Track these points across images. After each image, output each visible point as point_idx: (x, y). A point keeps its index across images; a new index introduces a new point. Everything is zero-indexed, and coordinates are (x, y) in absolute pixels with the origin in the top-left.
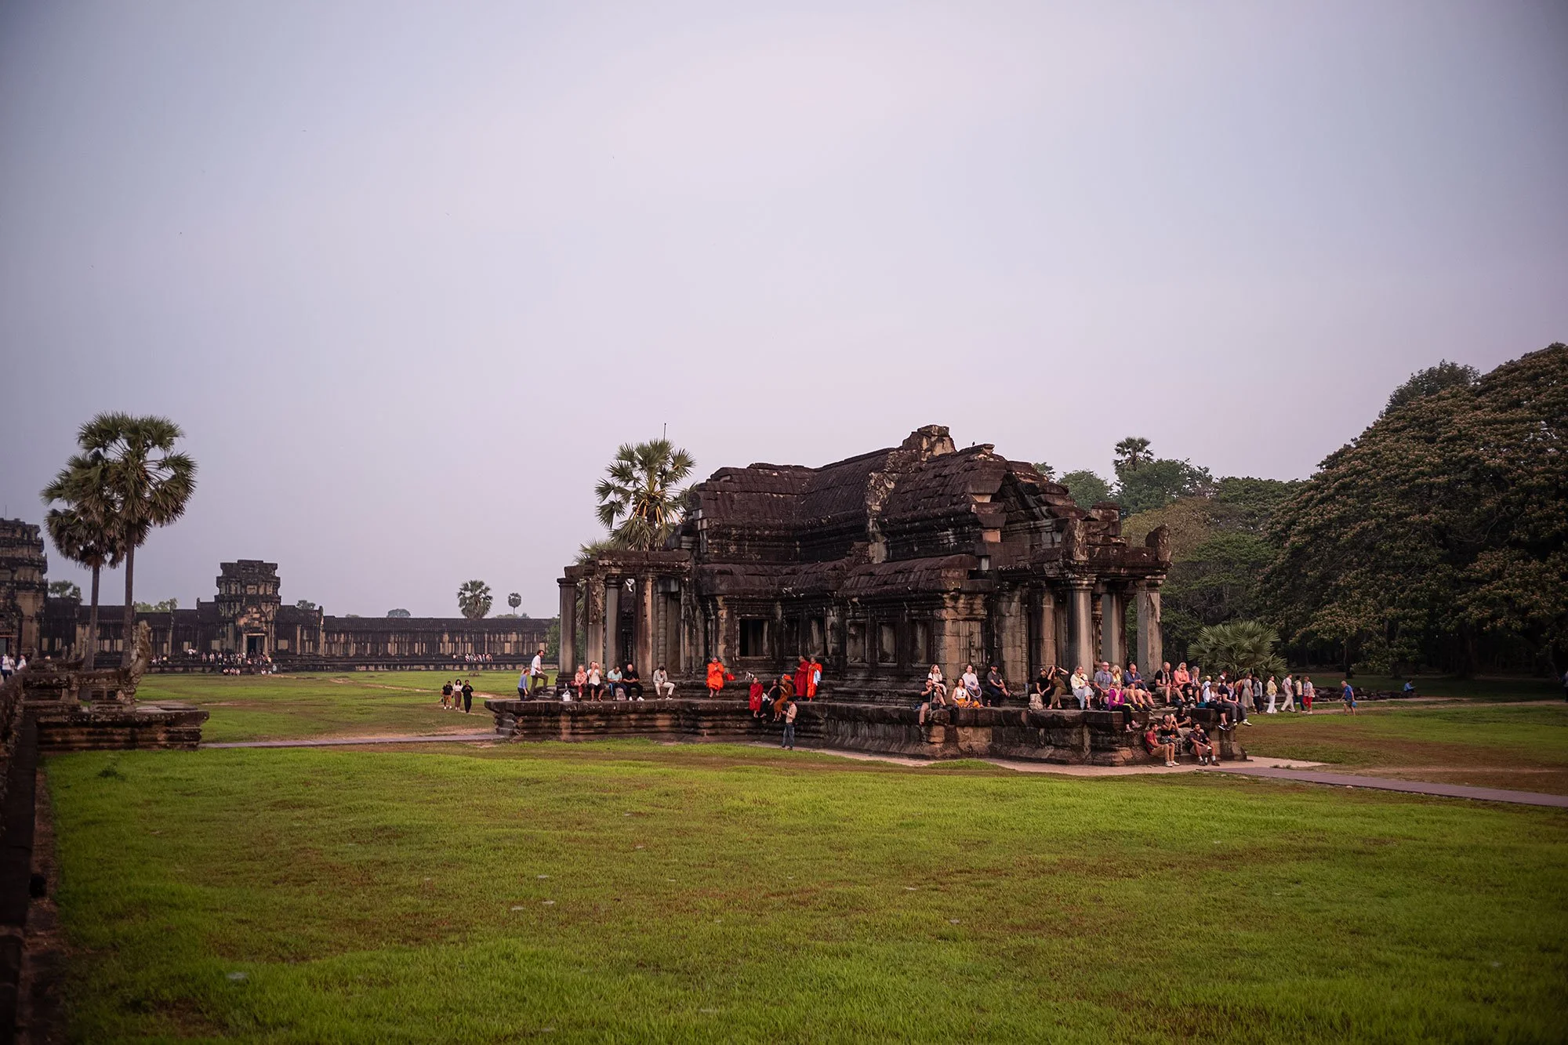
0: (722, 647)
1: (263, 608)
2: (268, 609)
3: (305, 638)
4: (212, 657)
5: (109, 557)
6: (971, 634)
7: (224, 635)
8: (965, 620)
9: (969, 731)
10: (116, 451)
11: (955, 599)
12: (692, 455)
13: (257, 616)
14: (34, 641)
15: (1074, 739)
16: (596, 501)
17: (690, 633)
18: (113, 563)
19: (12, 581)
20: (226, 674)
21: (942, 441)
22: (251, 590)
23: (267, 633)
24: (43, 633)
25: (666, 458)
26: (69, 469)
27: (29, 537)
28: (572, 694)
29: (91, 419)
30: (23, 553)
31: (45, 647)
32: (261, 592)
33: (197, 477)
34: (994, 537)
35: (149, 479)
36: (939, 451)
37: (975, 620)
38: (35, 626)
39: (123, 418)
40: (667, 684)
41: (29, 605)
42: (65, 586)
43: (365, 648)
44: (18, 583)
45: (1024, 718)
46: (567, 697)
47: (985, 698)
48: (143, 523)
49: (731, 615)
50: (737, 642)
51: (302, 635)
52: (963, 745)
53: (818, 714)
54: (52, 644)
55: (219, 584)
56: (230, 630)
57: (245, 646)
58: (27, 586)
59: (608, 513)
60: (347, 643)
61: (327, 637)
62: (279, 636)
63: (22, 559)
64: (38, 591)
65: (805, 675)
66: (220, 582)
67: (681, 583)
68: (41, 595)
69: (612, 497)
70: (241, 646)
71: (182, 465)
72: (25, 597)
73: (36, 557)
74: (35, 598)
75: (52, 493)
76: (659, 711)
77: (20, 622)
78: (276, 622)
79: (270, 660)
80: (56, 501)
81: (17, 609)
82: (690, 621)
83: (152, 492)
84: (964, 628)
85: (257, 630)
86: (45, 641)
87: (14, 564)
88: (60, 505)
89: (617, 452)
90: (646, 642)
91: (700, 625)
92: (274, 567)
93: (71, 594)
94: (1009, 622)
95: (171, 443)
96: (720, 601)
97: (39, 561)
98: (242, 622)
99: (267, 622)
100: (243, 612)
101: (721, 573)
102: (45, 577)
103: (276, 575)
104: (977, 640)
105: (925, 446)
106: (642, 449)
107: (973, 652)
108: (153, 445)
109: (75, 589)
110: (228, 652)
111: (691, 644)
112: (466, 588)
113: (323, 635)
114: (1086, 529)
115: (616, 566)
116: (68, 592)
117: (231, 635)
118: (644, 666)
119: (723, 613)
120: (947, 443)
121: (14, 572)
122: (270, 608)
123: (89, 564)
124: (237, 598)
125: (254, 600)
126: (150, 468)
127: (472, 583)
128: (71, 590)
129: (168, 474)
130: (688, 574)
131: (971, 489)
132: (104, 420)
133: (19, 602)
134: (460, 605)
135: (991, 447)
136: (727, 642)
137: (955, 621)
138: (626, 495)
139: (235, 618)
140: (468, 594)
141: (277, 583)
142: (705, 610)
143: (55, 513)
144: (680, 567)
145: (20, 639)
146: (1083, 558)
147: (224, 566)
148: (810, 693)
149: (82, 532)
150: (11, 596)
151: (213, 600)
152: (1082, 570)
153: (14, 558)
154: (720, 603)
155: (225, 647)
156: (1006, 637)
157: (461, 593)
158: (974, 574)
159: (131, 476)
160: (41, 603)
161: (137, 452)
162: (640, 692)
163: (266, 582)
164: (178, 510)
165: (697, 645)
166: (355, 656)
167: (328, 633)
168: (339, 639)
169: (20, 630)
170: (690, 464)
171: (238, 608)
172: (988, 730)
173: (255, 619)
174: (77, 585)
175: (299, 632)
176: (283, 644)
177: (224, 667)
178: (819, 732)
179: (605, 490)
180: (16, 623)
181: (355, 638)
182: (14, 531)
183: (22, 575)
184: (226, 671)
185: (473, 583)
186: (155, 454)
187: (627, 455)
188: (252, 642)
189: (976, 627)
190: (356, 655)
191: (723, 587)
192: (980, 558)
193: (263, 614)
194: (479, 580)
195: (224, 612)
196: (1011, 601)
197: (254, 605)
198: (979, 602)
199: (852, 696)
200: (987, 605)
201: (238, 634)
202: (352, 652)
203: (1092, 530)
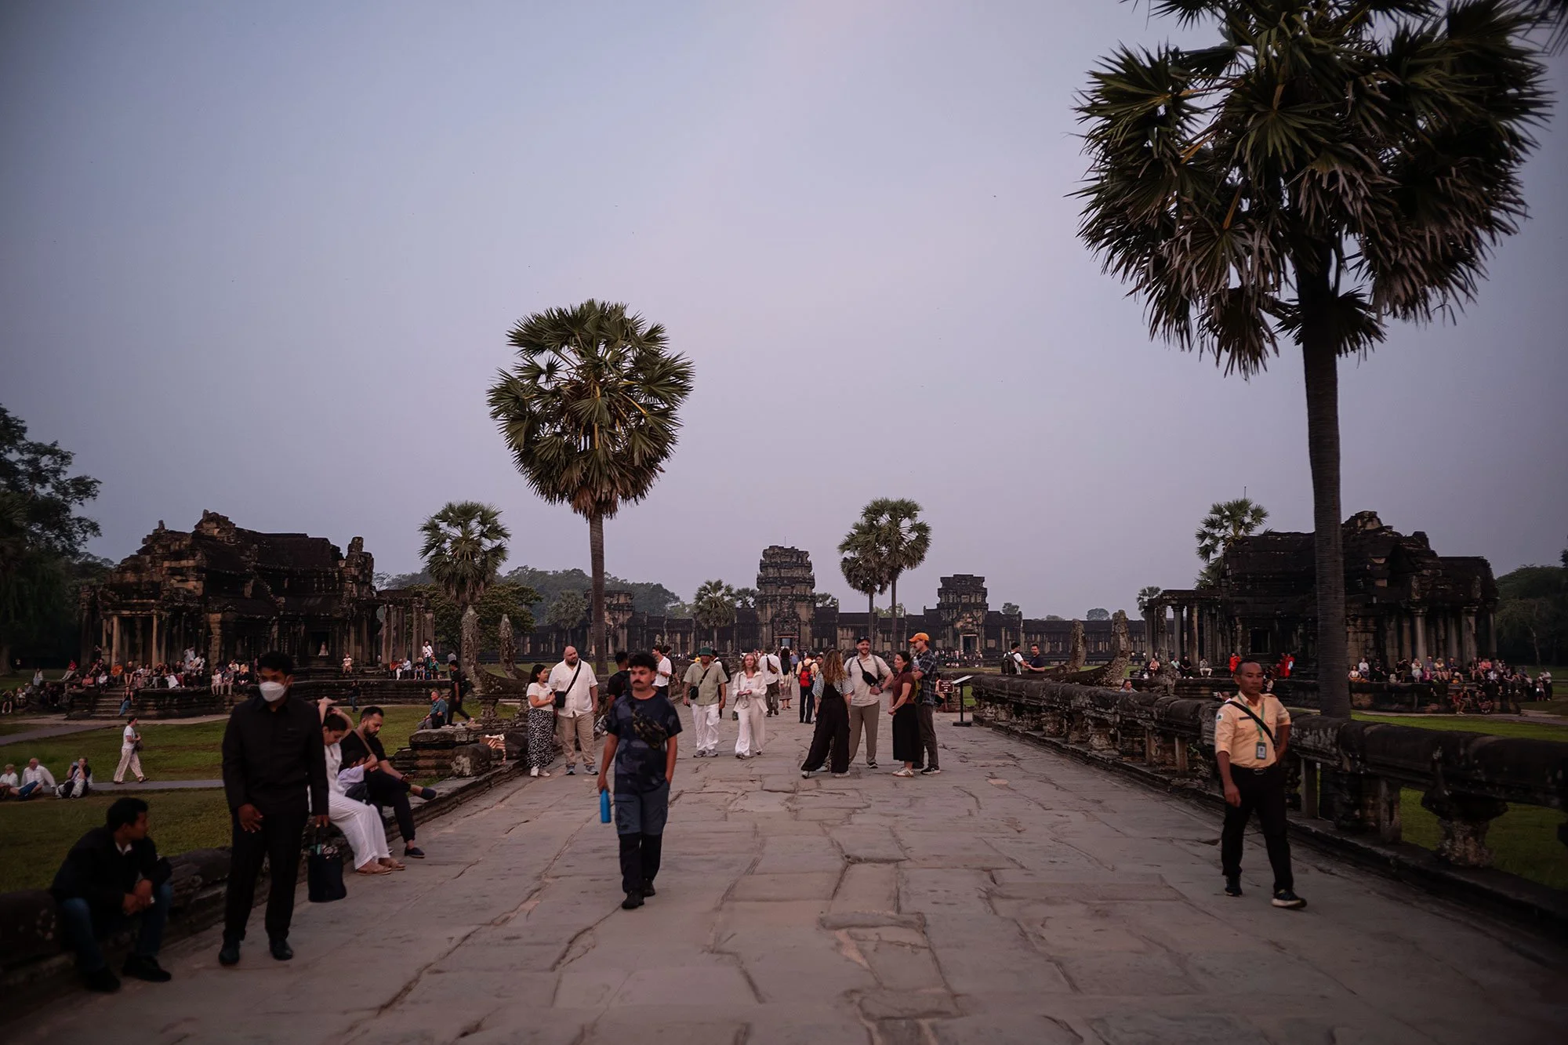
0: (1239, 647)
1: (975, 613)
2: (979, 614)
3: (1008, 638)
4: (937, 653)
5: (878, 587)
6: (1367, 640)
7: (945, 636)
8: (1361, 632)
9: (1360, 696)
10: (884, 520)
11: (1355, 620)
12: (1266, 509)
13: (970, 620)
14: (808, 640)
15: (1408, 699)
16: (1197, 544)
17: (1222, 638)
18: (881, 592)
19: (792, 595)
20: (948, 667)
21: (1372, 521)
22: (965, 599)
23: (978, 634)
24: (814, 634)
25: (1246, 512)
26: (854, 531)
27: (802, 561)
28: (1149, 675)
29: (868, 503)
30: (798, 573)
31: (816, 645)
32: (973, 601)
33: (932, 536)
34: (1383, 583)
35: (903, 539)
36: (1369, 527)
37: (1368, 632)
38: (808, 629)
39: (887, 501)
40: (1207, 669)
41: (804, 613)
42: (825, 597)
43: (1058, 646)
44: (796, 595)
45: (1385, 687)
46: (1146, 676)
47: (1371, 678)
48: (901, 566)
49: (1244, 628)
50: (1249, 644)
51: (1006, 635)
52: (1355, 703)
53: (1288, 687)
54: (820, 643)
55: (940, 595)
56: (949, 632)
57: (961, 644)
58: (802, 598)
59: (1205, 552)
60: (1042, 642)
61: (1026, 638)
62: (988, 637)
63: (798, 578)
64: (810, 602)
65: (1285, 665)
66: (940, 592)
67: (1217, 609)
68: (812, 605)
69: (1208, 541)
70: (958, 645)
71: (922, 529)
72: (801, 606)
73: (807, 576)
74: (808, 607)
75: (844, 547)
76: (1204, 685)
77: (799, 625)
78: (985, 625)
79: (981, 656)
80: (847, 552)
81: (796, 616)
82: (1222, 631)
83: (905, 548)
84: (1363, 637)
85: (971, 632)
86: (816, 640)
87: (794, 581)
88: (848, 554)
89: (1211, 508)
90: (1194, 644)
91: (1228, 633)
92: (982, 579)
93: (831, 603)
94: (1389, 633)
95: (915, 515)
96: (1237, 619)
97: (809, 579)
98: (959, 625)
99: (978, 625)
100: (959, 618)
101: (1237, 602)
102: (814, 591)
103: (984, 586)
104: (1371, 644)
105: (1359, 524)
106: (1229, 507)
107: (1368, 651)
108: (905, 517)
109: (833, 599)
110: (950, 650)
111: (1223, 645)
112: (1144, 593)
113: (1023, 635)
114: (1420, 581)
115: (1174, 600)
116: (828, 602)
117: (950, 636)
118: (1193, 659)
119: (1240, 627)
120: (1375, 522)
121: (793, 588)
122: (980, 614)
123: (867, 592)
124: (954, 606)
125: (967, 607)
126: (904, 531)
127: (1149, 589)
128: (830, 600)
129: (914, 536)
130: (1220, 603)
131: (1370, 555)
132: (876, 503)
133: (797, 610)
134: (1140, 609)
135: (1390, 527)
136: (1242, 643)
137: (1355, 632)
138: (1216, 540)
139: (953, 623)
140: (1146, 599)
141: (984, 593)
142: (1230, 625)
143: (845, 559)
144: (1215, 599)
145: (799, 641)
146: (1417, 597)
147: (942, 579)
148: (1287, 674)
149: (862, 572)
150: (792, 606)
151: (936, 607)
152: (1418, 604)
153: (792, 577)
154: (1238, 621)
155: (946, 645)
156: (1388, 642)
157: (1140, 598)
158: (1370, 605)
159: (892, 536)
160: (812, 612)
161: (895, 522)
162: (1190, 673)
163: (976, 592)
164: (921, 558)
165: (1227, 646)
166: (1049, 653)
167: (1027, 634)
168: (1036, 639)
169: (799, 632)
170: (1264, 515)
171: (955, 615)
172: (1371, 695)
173: (969, 623)
174: (834, 597)
175: (1003, 633)
176: (992, 643)
177: (946, 662)
178: (1289, 697)
179: (1202, 536)
180: (797, 627)
181: (1050, 638)
182: (792, 557)
183: (799, 589)
184: (948, 664)
185: (1151, 589)
186: (906, 523)
187: (1218, 510)
188: (967, 641)
189: (1370, 636)
190: (1051, 652)
191: (1238, 611)
192: (1372, 596)
193: (975, 619)
194: (1155, 586)
195: (945, 617)
196: (1391, 621)
197: (967, 611)
198: (1371, 622)
199: (1307, 676)
200: (1375, 624)
201: (956, 636)
202: (1047, 650)
203: (1423, 582)
